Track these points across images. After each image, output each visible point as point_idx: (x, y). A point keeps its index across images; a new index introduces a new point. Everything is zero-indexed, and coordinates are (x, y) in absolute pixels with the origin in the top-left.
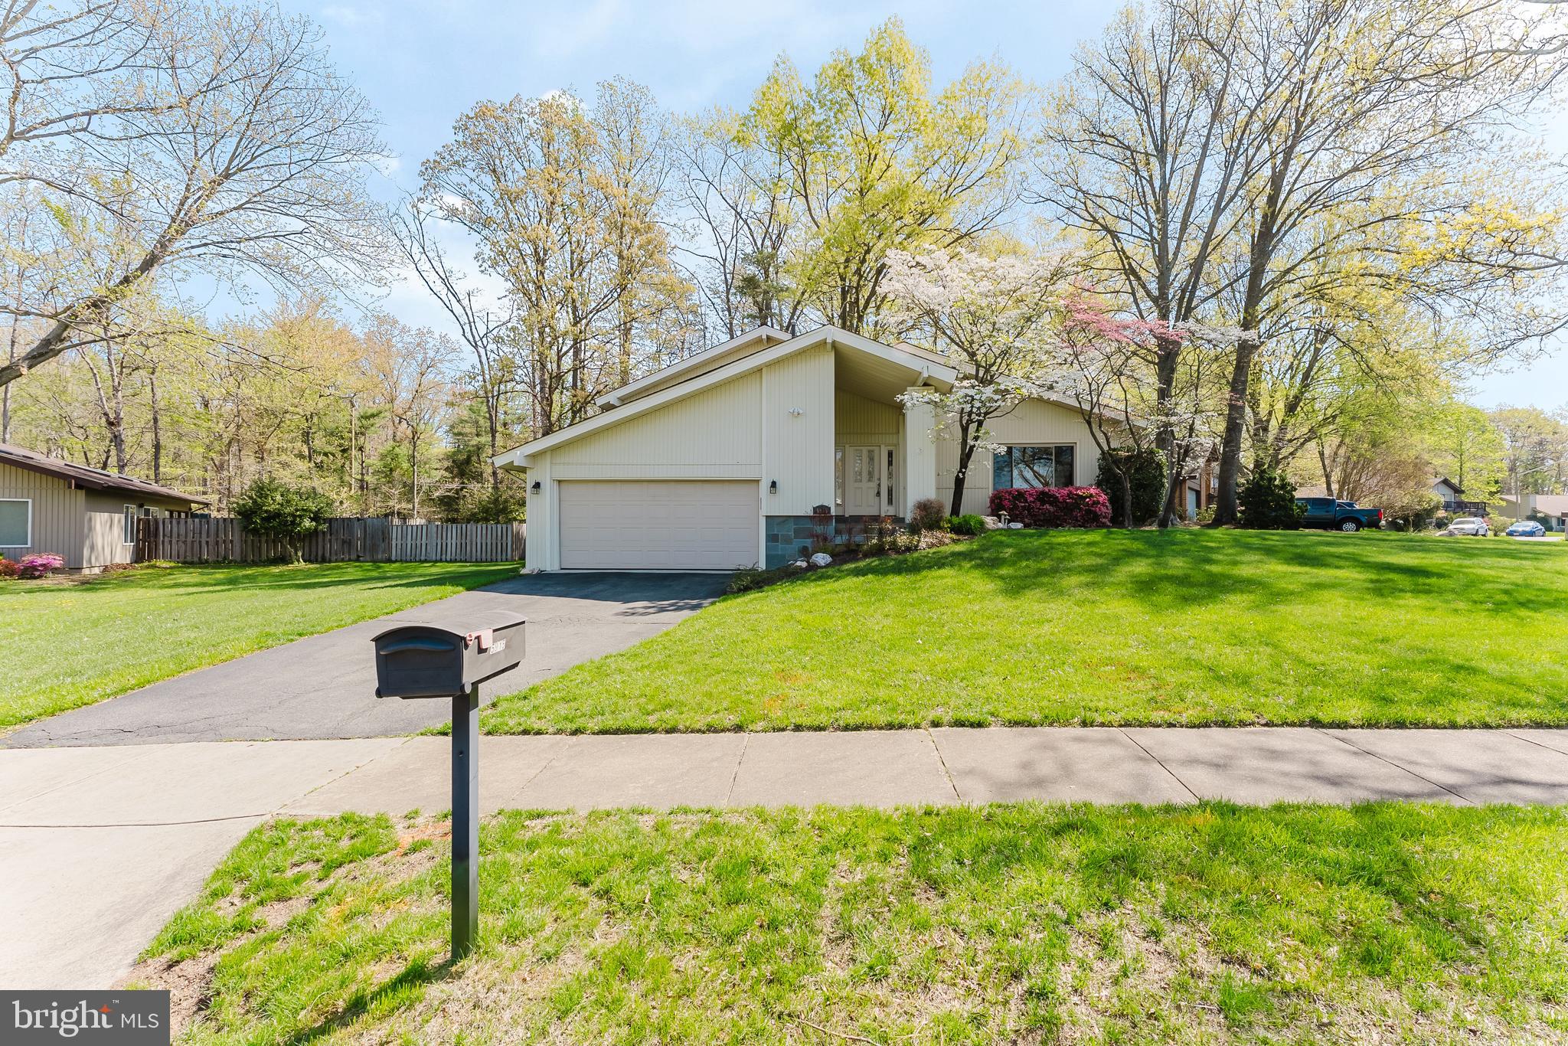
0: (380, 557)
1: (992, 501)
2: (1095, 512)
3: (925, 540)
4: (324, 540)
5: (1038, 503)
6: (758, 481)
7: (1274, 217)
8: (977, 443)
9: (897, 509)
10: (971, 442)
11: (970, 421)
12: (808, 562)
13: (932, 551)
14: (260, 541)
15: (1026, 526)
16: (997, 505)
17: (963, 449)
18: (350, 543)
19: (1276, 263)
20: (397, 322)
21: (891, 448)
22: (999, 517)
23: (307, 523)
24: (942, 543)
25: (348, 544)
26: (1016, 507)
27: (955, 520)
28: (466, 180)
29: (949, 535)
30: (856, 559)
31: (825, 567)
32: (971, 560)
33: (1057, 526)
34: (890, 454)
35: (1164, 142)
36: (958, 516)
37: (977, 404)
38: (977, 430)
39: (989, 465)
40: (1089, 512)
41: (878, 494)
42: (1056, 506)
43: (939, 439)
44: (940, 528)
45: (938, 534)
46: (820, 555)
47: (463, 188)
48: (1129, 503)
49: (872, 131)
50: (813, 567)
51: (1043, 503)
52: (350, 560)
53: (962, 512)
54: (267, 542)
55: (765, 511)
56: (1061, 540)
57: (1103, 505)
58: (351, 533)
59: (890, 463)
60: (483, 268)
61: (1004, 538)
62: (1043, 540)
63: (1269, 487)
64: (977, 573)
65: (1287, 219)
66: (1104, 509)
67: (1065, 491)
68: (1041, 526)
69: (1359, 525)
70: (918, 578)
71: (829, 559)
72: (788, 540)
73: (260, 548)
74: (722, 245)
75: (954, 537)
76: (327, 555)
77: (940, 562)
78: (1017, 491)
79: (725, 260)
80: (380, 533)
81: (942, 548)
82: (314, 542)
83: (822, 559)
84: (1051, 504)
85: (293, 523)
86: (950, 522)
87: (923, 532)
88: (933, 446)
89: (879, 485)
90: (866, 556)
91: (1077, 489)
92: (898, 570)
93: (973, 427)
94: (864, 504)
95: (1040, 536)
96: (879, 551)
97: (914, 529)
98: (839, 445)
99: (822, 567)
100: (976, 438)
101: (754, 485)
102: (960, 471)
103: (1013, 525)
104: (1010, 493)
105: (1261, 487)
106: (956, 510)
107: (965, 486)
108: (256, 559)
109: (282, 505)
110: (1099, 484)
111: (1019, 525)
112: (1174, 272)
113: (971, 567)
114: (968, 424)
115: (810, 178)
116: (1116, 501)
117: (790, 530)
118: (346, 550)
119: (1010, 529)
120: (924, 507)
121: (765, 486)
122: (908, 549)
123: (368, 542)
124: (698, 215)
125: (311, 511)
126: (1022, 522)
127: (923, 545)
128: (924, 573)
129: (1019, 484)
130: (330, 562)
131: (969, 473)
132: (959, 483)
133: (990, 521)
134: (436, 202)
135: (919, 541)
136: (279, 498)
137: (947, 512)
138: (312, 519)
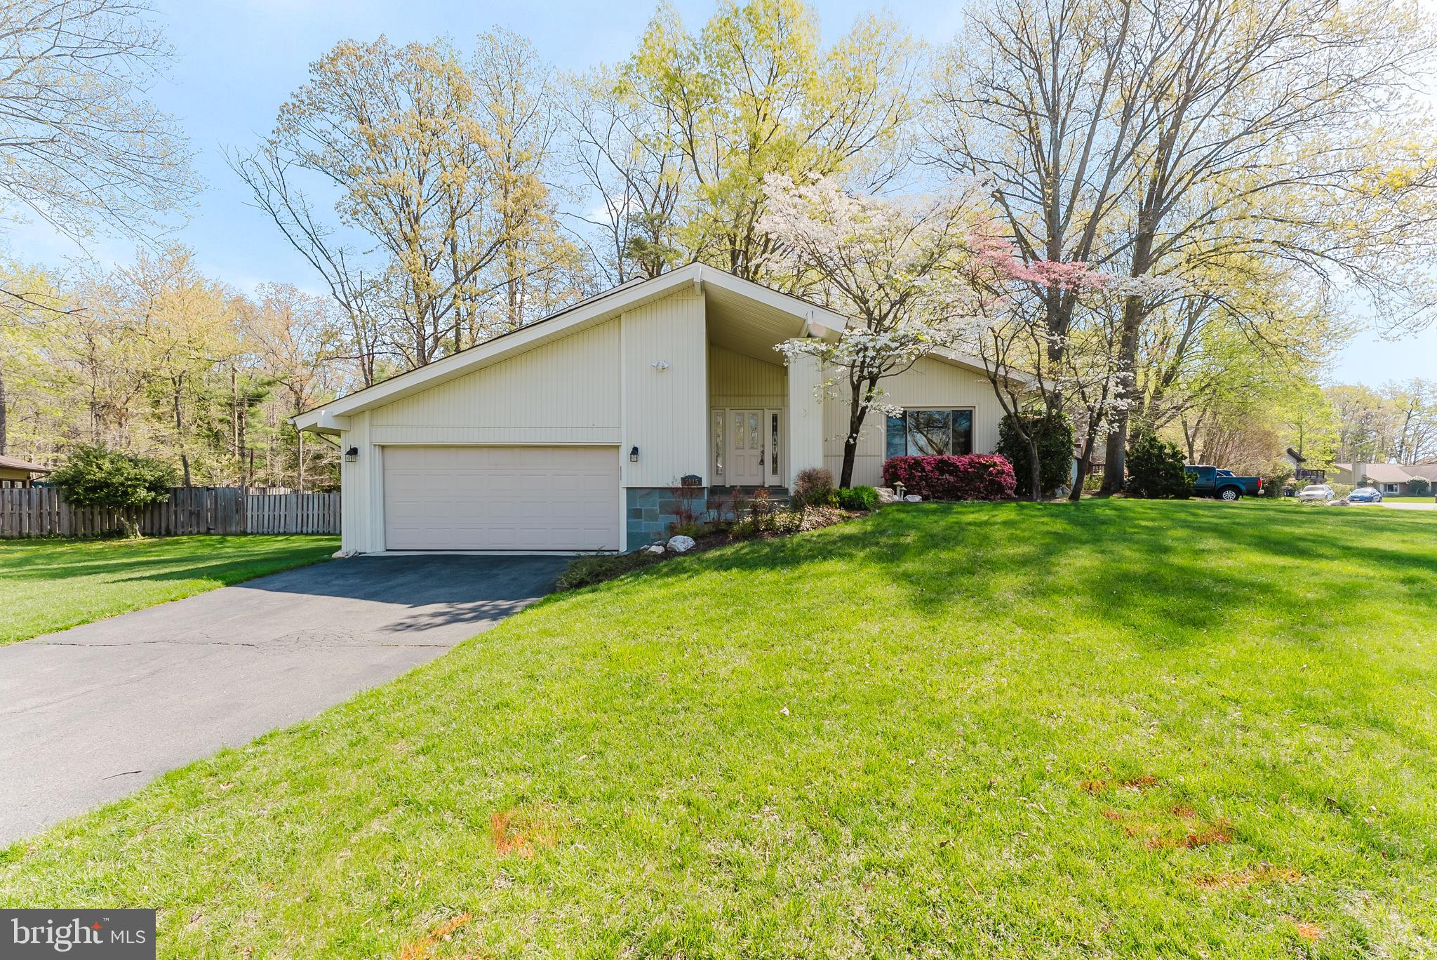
0: (233, 529)
1: (886, 470)
2: (999, 483)
3: (809, 519)
4: (168, 511)
5: (937, 473)
6: (618, 447)
7: (1164, 182)
8: (869, 404)
9: (783, 479)
10: (862, 403)
11: (862, 378)
12: (665, 546)
13: (816, 533)
14: (92, 513)
15: (925, 499)
16: (891, 475)
17: (854, 412)
18: (198, 515)
19: (1164, 229)
20: (296, 290)
21: (775, 412)
22: (894, 488)
23: (142, 493)
24: (829, 522)
25: (196, 515)
26: (912, 477)
27: (845, 492)
28: (330, 128)
29: (837, 511)
30: (722, 543)
31: (684, 554)
32: (864, 547)
33: (959, 498)
34: (775, 418)
35: (1056, 103)
36: (848, 487)
37: (871, 353)
38: (870, 390)
39: (883, 428)
40: (992, 482)
41: (762, 462)
42: (957, 476)
43: (826, 399)
44: (828, 503)
45: (826, 510)
46: (680, 538)
47: (328, 135)
48: (1038, 473)
49: (759, 89)
50: (670, 554)
51: (942, 472)
52: (199, 533)
53: (853, 484)
54: (101, 513)
55: (625, 483)
56: (970, 518)
57: (1008, 475)
58: (200, 504)
59: (775, 429)
60: (344, 220)
61: (902, 516)
62: (952, 519)
63: (1159, 456)
64: (875, 568)
65: (1176, 184)
66: (1009, 480)
67: (966, 459)
68: (940, 498)
69: (1239, 493)
70: (797, 573)
71: (690, 542)
72: (652, 516)
73: (92, 521)
74: (614, 212)
75: (844, 513)
76: (172, 528)
77: (825, 551)
78: (914, 459)
79: (616, 228)
80: (233, 503)
81: (829, 529)
82: (156, 514)
83: (681, 543)
84: (950, 475)
85: (125, 493)
86: (839, 494)
87: (808, 509)
88: (821, 406)
89: (763, 452)
90: (737, 539)
91: (979, 456)
92: (772, 562)
93: (865, 384)
94: (742, 473)
95: (946, 512)
96: (752, 534)
97: (797, 505)
98: (712, 406)
99: (680, 554)
100: (868, 399)
101: (613, 451)
102: (851, 437)
103: (911, 498)
104: (906, 461)
105: (1150, 455)
106: (845, 481)
107: (856, 453)
108: (89, 532)
109: (110, 473)
110: (1001, 451)
111: (917, 498)
112: (1066, 235)
113: (865, 558)
114: (859, 382)
115: (697, 134)
116: (1023, 471)
117: (654, 504)
118: (194, 522)
119: (906, 503)
120: (809, 478)
121: (625, 452)
122: (788, 530)
123: (219, 514)
124: (589, 182)
125: (145, 481)
126: (919, 493)
127: (806, 524)
128: (805, 567)
129: (913, 452)
130: (176, 535)
131: (861, 438)
132: (850, 450)
133: (885, 494)
134: (290, 146)
135: (801, 520)
136: (107, 465)
137: (836, 484)
138: (149, 490)
